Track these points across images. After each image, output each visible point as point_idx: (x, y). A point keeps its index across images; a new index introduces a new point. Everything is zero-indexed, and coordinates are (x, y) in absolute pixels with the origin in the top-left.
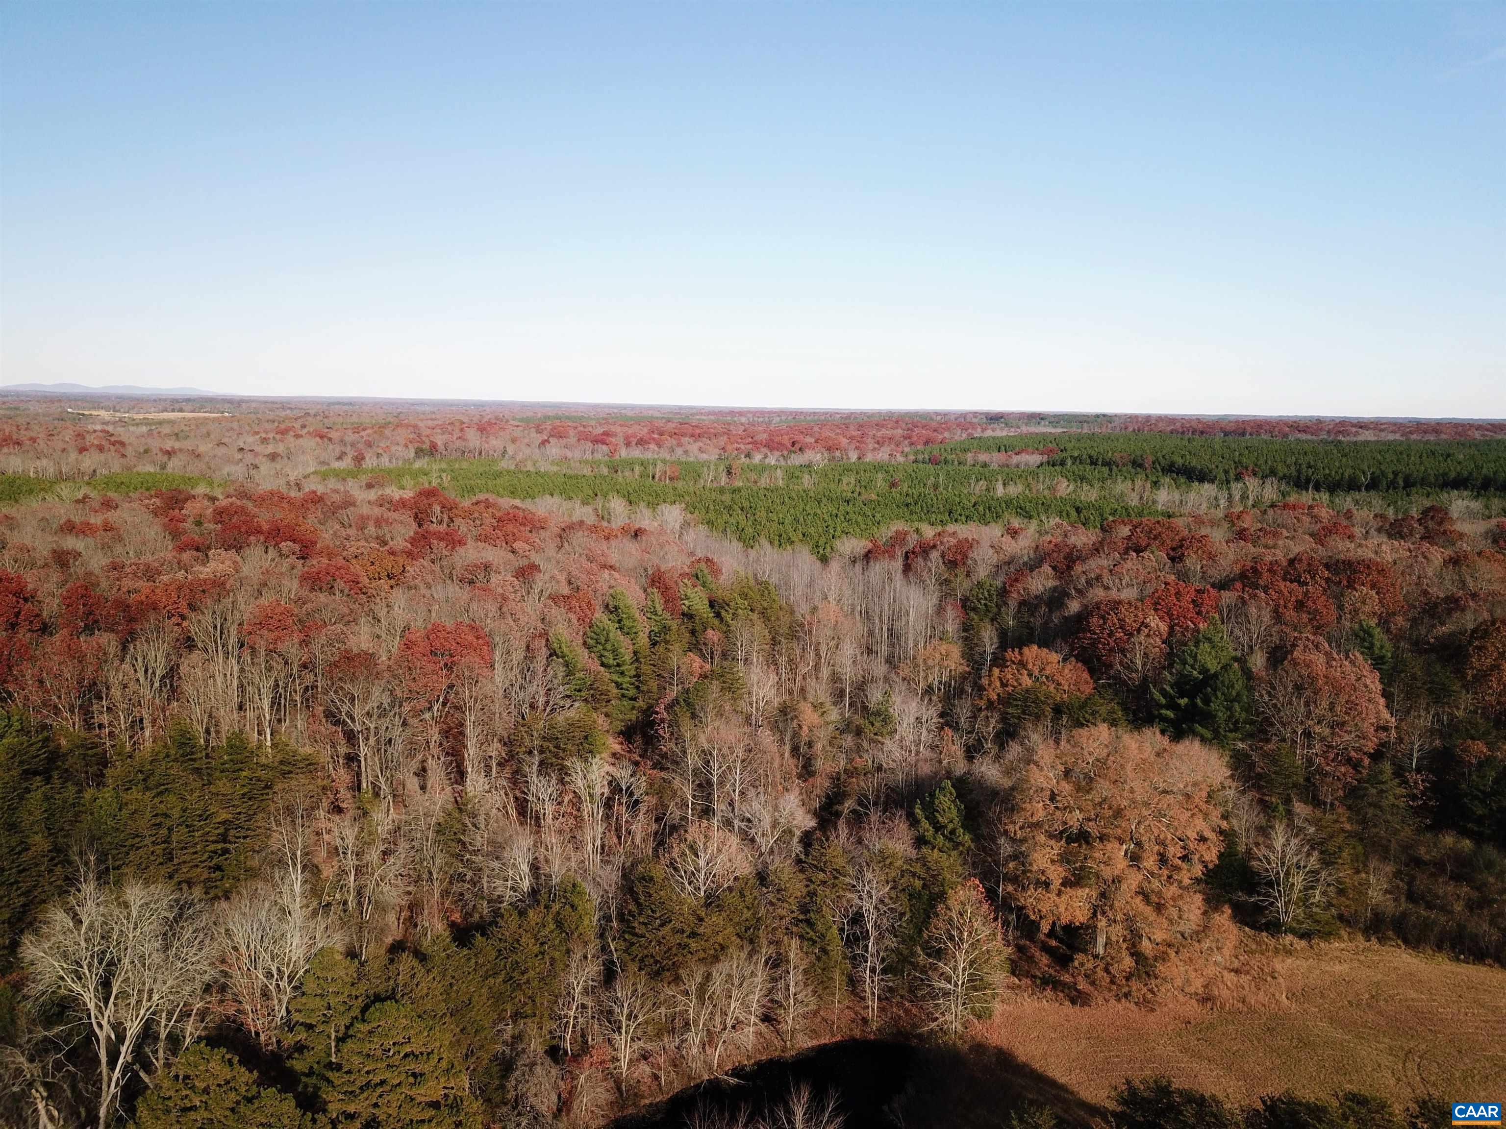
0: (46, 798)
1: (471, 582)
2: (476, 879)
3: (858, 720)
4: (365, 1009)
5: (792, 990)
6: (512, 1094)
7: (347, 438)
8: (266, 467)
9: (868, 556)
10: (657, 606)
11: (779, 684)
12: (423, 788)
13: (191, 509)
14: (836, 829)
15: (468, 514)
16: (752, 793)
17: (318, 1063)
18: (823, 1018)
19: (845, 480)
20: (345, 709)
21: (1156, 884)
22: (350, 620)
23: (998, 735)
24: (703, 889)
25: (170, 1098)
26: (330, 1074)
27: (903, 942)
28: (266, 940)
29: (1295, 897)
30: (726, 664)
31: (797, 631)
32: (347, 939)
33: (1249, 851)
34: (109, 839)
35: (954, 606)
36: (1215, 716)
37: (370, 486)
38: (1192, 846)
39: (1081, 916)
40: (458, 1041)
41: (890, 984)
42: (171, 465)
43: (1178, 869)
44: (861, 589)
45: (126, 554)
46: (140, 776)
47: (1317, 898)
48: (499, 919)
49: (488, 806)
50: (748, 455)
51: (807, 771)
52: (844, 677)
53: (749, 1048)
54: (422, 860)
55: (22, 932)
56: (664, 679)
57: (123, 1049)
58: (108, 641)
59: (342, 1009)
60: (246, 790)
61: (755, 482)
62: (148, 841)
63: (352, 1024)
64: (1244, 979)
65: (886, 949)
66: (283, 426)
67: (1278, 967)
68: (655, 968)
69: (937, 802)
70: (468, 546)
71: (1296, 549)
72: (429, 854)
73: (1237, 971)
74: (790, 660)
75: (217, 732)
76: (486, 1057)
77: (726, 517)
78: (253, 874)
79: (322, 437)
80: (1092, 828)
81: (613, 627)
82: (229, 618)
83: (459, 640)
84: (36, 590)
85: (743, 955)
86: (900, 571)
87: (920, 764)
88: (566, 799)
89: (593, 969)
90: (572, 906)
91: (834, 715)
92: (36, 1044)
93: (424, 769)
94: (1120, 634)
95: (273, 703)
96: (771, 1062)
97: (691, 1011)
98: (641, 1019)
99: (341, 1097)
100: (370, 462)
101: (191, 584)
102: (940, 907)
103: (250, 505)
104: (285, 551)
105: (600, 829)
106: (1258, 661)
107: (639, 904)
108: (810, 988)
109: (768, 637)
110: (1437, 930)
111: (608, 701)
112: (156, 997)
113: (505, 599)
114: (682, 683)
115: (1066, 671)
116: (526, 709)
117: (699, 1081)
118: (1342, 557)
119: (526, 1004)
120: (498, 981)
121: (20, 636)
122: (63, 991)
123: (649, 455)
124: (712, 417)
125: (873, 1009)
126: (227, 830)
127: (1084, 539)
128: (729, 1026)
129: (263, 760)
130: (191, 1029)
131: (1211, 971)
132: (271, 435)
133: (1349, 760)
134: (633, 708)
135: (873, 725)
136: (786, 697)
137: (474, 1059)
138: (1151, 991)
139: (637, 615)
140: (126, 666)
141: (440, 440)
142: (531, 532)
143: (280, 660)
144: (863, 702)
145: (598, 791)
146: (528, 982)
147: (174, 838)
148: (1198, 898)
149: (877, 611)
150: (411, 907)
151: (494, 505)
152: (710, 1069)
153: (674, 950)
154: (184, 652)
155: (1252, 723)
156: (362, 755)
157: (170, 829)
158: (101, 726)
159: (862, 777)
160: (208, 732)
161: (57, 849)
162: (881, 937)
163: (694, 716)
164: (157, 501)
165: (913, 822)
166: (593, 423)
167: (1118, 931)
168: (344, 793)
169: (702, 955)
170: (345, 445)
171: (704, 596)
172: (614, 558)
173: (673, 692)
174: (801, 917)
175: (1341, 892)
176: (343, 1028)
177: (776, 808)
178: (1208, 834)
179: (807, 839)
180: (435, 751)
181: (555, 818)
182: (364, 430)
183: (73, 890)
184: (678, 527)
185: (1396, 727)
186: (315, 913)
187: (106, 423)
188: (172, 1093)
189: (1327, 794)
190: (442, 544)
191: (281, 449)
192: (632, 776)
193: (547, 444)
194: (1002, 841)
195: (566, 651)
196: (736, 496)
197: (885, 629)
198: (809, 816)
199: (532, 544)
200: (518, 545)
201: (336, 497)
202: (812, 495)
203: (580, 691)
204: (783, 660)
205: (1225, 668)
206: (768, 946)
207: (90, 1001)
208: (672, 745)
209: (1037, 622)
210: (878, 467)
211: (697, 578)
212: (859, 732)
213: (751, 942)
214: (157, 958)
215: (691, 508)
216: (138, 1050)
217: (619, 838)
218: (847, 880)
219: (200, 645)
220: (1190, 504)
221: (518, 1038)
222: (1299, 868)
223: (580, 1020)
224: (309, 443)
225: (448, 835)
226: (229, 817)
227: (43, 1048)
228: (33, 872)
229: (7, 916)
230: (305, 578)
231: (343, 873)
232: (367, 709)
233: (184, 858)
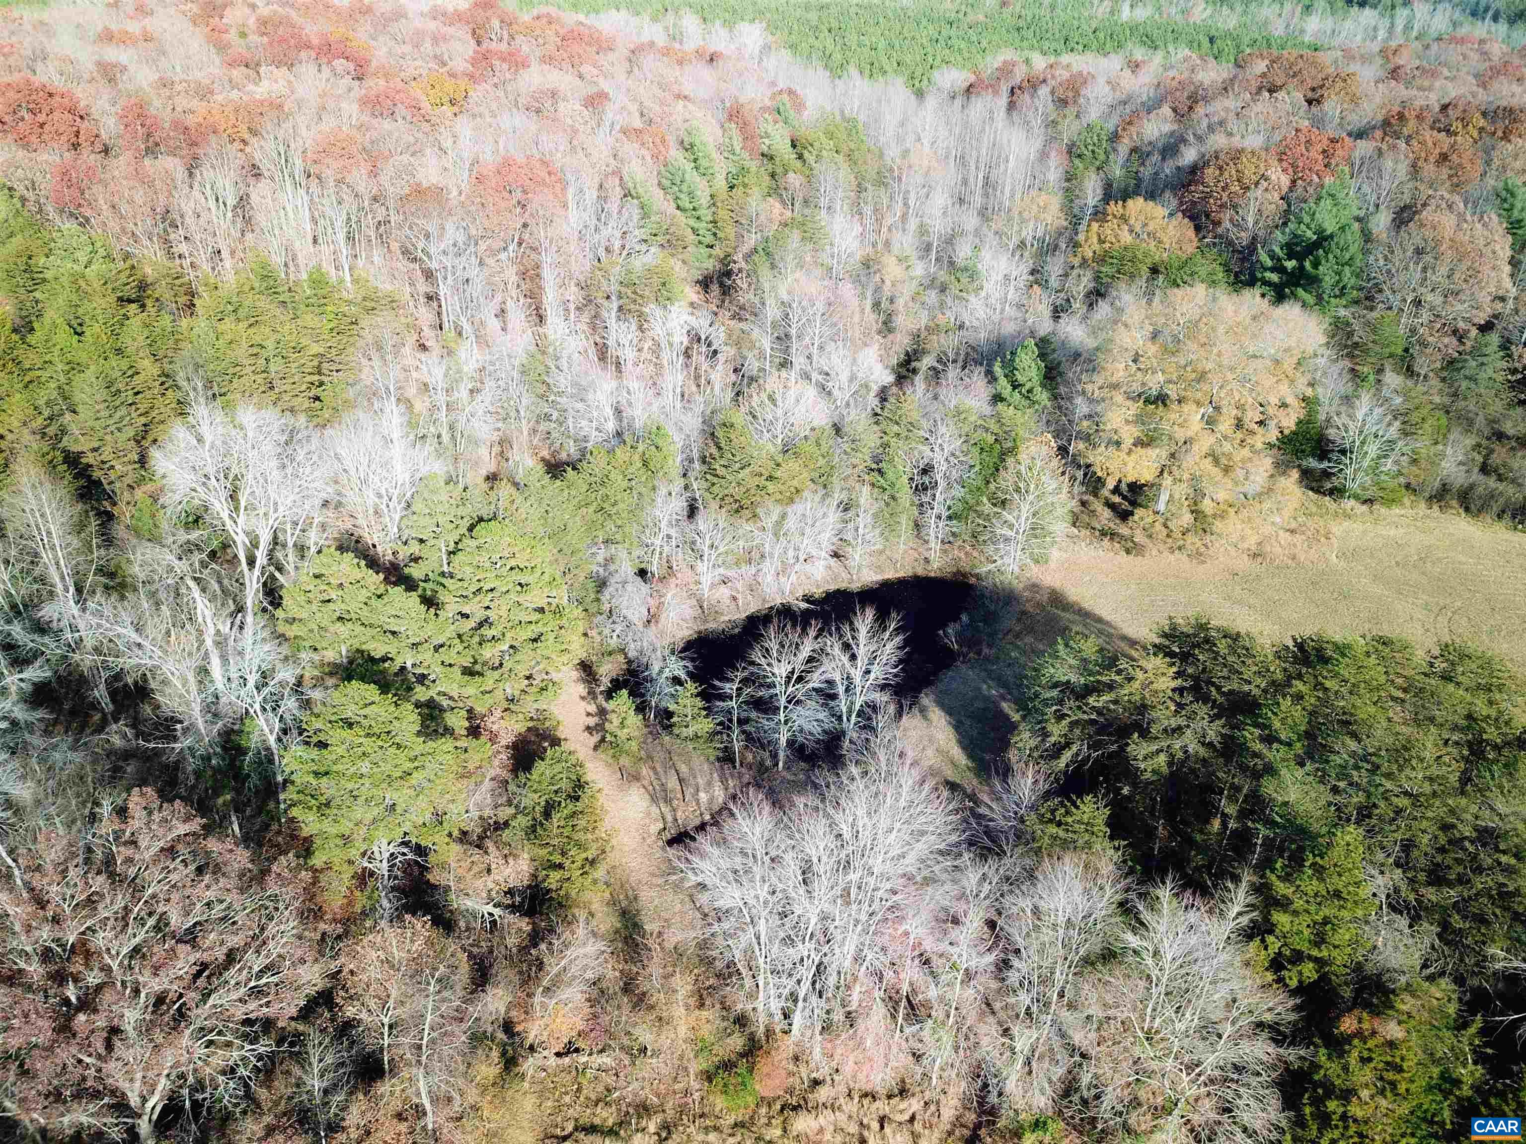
0: (145, 326)
1: (538, 111)
2: (562, 419)
3: (943, 276)
4: (471, 529)
5: (861, 531)
6: (606, 607)
9: (969, 90)
10: (735, 144)
11: (863, 236)
12: (504, 329)
13: (231, 17)
14: (913, 384)
15: (529, 31)
16: (830, 347)
17: (432, 571)
18: (888, 557)
20: (420, 246)
21: (1227, 447)
22: (416, 151)
23: (1088, 295)
24: (780, 437)
27: (970, 492)
28: (373, 466)
29: (1365, 464)
30: (807, 211)
31: (885, 177)
32: (445, 468)
33: (1328, 420)
34: (212, 366)
35: (1059, 152)
36: (1321, 281)
38: (1271, 411)
39: (1146, 475)
40: (557, 559)
41: (954, 529)
43: (1252, 433)
44: (958, 130)
45: (171, 67)
46: (229, 307)
47: (1389, 466)
48: (587, 456)
49: (570, 350)
51: (887, 327)
52: (932, 230)
53: (819, 579)
54: (509, 399)
55: (148, 448)
56: (742, 226)
57: (259, 554)
58: (173, 166)
59: (450, 527)
60: (332, 325)
62: (248, 370)
63: (460, 540)
64: (1298, 539)
65: (953, 498)
67: (1334, 530)
68: (735, 506)
69: (1017, 360)
70: (532, 69)
71: (1453, 92)
72: (516, 393)
73: (1292, 531)
74: (876, 210)
75: (297, 266)
76: (582, 576)
77: (812, 40)
78: (350, 405)
80: (1172, 392)
81: (688, 167)
82: (292, 145)
83: (531, 175)
84: (89, 108)
85: (817, 498)
86: (1004, 109)
87: (1004, 322)
88: (646, 347)
89: (679, 505)
90: (657, 447)
91: (919, 270)
92: (181, 545)
93: (504, 311)
94: (1236, 188)
95: (348, 238)
97: (767, 545)
98: (722, 549)
99: (456, 599)
101: (247, 104)
102: (1010, 461)
103: (293, 14)
104: (340, 69)
105: (680, 377)
106: (1381, 222)
107: (720, 448)
108: (878, 531)
109: (854, 183)
110: (1502, 501)
111: (685, 248)
112: (281, 509)
113: (575, 132)
114: (761, 231)
115: (1171, 227)
116: (602, 252)
117: (773, 604)
118: (1504, 103)
119: (616, 532)
120: (590, 510)
121: (84, 157)
122: (197, 502)
125: (936, 551)
126: (320, 363)
127: (1213, 75)
128: (802, 559)
129: (347, 297)
130: (315, 539)
131: (1267, 530)
133: (1455, 332)
134: (710, 256)
135: (959, 281)
136: (869, 249)
137: (571, 576)
138: (1206, 546)
139: (715, 155)
140: (196, 193)
142: (598, 53)
143: (349, 191)
144: (950, 257)
145: (677, 339)
146: (617, 513)
147: (273, 368)
148: (1268, 463)
149: (974, 155)
150: (501, 443)
151: (558, 20)
152: (783, 595)
153: (753, 492)
154: (252, 181)
155: (1361, 289)
156: (442, 294)
157: (267, 360)
158: (182, 255)
159: (943, 335)
160: (287, 265)
161: (166, 375)
162: (949, 487)
163: (773, 266)
164: (193, 7)
165: (991, 378)
167: (1182, 490)
168: (427, 332)
169: (780, 497)
171: (786, 134)
172: (688, 88)
173: (752, 240)
174: (874, 466)
175: (1414, 461)
176: (452, 544)
177: (854, 362)
178: (1290, 400)
179: (884, 394)
180: (514, 293)
181: (636, 364)
184: (757, 52)
185: (1515, 298)
186: (413, 443)
188: (311, 587)
189: (1422, 365)
190: (505, 66)
192: (710, 326)
194: (1079, 400)
195: (641, 191)
196: (824, 14)
197: (981, 176)
198: (888, 371)
199: (599, 68)
200: (586, 69)
202: (911, 14)
203: (656, 235)
204: (868, 210)
205: (1342, 229)
206: (841, 492)
207: (220, 508)
208: (750, 296)
209: (1146, 172)
211: (779, 112)
212: (943, 289)
213: (825, 487)
214: (276, 475)
215: (772, 27)
216: (271, 555)
217: (699, 386)
218: (922, 433)
219: (266, 174)
220: (1344, 34)
221: (610, 560)
222: (1376, 436)
223: (666, 548)
225: (533, 376)
226: (321, 350)
227: (189, 549)
228: (148, 394)
229: (132, 434)
230: (364, 102)
231: (434, 408)
232: (442, 247)
233: (285, 387)
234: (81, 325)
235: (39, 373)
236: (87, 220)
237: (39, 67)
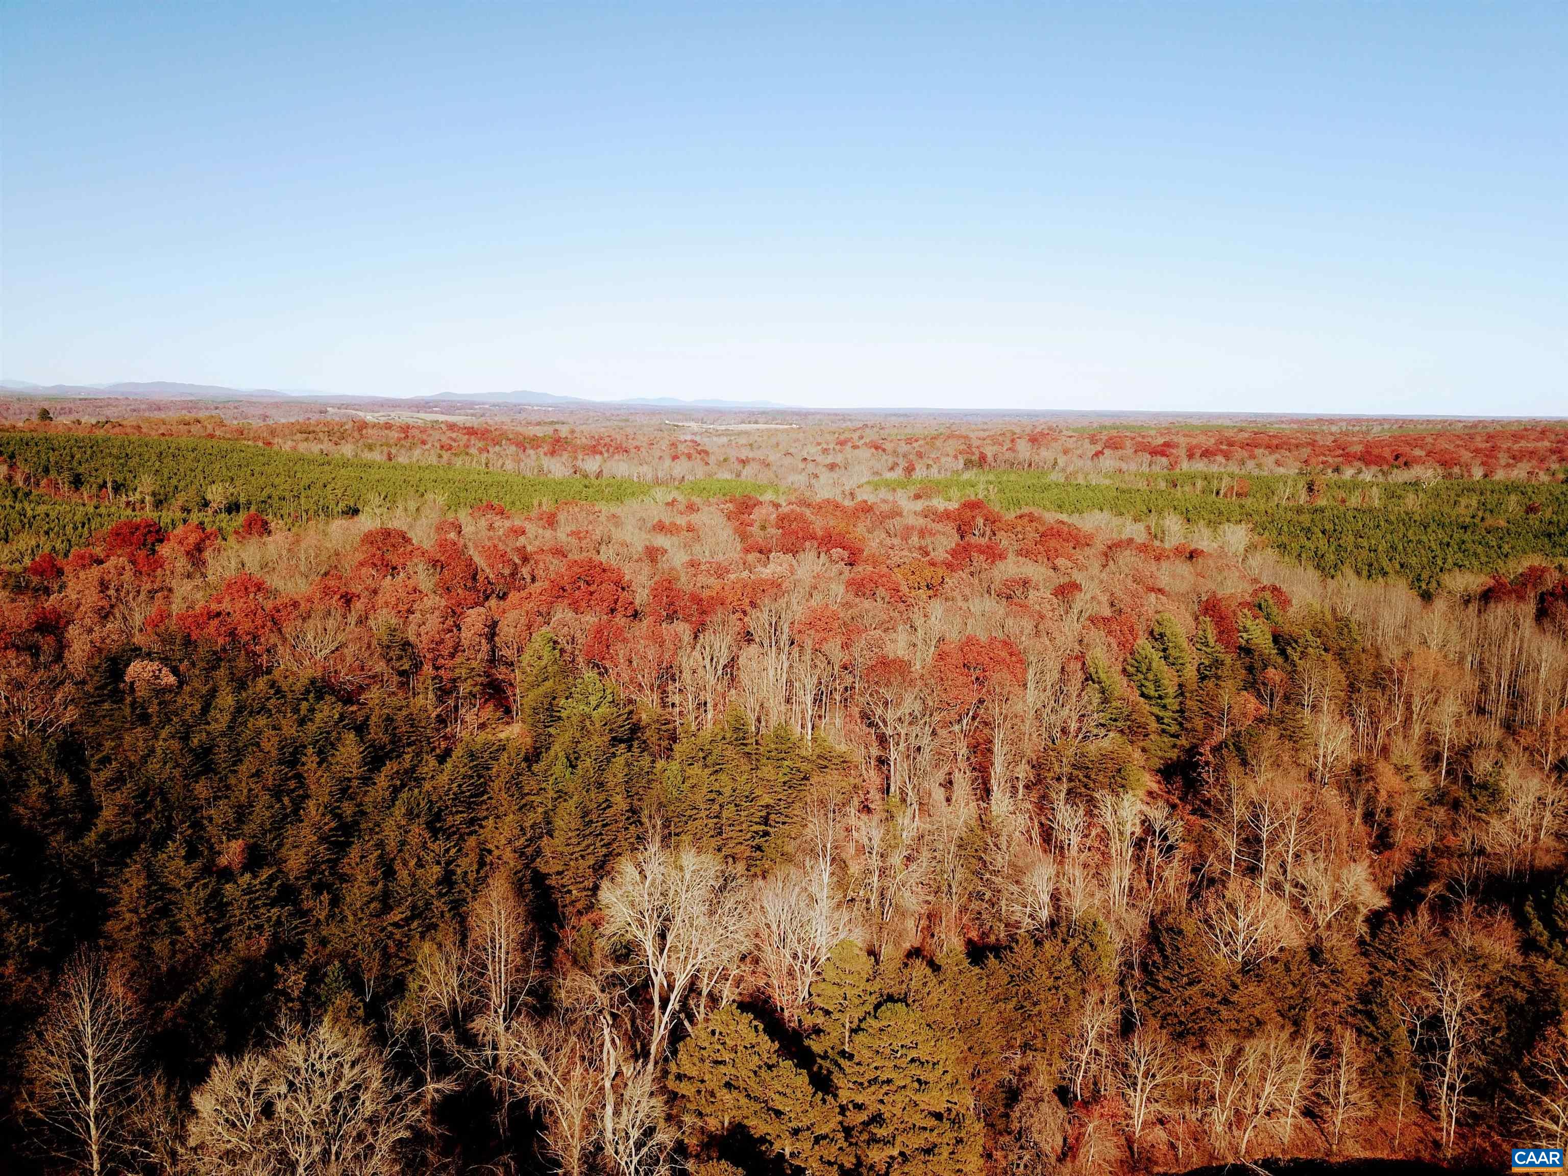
0: (628, 764)
1: (1009, 597)
2: (995, 899)
3: (1456, 791)
4: (877, 1007)
5: (1343, 1088)
6: (1016, 1125)
7: (900, 450)
8: (826, 477)
9: (1487, 596)
10: (1209, 636)
11: (1354, 738)
12: (948, 800)
13: (757, 515)
14: (1414, 914)
15: (1011, 528)
16: (1309, 858)
17: (832, 1048)
18: (1381, 1129)
19: (1463, 501)
20: (879, 712)
22: (888, 627)
24: (1241, 954)
25: (705, 1049)
26: (841, 1061)
27: (1496, 1062)
28: (794, 923)
30: (1287, 709)
31: (1383, 679)
32: (868, 937)
34: (672, 808)
37: (917, 497)
40: (966, 1058)
41: (1474, 1109)
42: (744, 473)
44: (1474, 635)
45: (702, 552)
46: (701, 754)
48: (1014, 945)
49: (1012, 828)
50: (1337, 470)
51: (1382, 842)
52: (1441, 739)
53: (1286, 1141)
54: (943, 872)
55: (602, 878)
56: (1212, 719)
57: (672, 997)
58: (683, 629)
59: (857, 1001)
60: (787, 779)
61: (1343, 501)
62: (703, 814)
63: (865, 1018)
65: (1471, 1066)
66: (842, 437)
68: (1179, 1029)
69: (1556, 901)
70: (1009, 561)
72: (949, 867)
74: (1371, 713)
75: (767, 721)
76: (992, 1081)
77: (1303, 541)
78: (788, 858)
79: (877, 448)
81: (1156, 656)
82: (783, 616)
83: (992, 655)
84: (631, 581)
85: (1285, 1035)
86: (1532, 615)
87: (1539, 853)
88: (1093, 833)
89: (1110, 1016)
90: (1091, 945)
91: (1424, 782)
92: (607, 977)
93: (951, 782)
95: (815, 700)
96: (1311, 1162)
97: (1217, 1084)
98: (1159, 1079)
99: (851, 1085)
100: (920, 473)
101: (753, 582)
102: (1550, 1031)
103: (808, 512)
104: (836, 556)
105: (1127, 872)
107: (1165, 957)
108: (1366, 1092)
109: (1345, 683)
111: (1146, 735)
112: (700, 956)
113: (1042, 617)
114: (1232, 724)
116: (1057, 733)
117: (1223, 1163)
119: (1035, 1037)
120: (1008, 1007)
121: (617, 620)
122: (629, 936)
123: (1214, 469)
124: (1295, 426)
125: (1448, 1134)
126: (768, 814)
128: (1262, 1110)
129: (804, 753)
130: (728, 993)
132: (831, 446)
134: (1174, 746)
135: (1475, 799)
136: (1363, 754)
137: (979, 1081)
139: (1185, 644)
140: (696, 654)
141: (989, 451)
142: (1074, 548)
143: (823, 659)
144: (1465, 771)
145: (1128, 829)
146: (1040, 1014)
147: (725, 814)
149: (1495, 661)
150: (929, 916)
151: (1039, 519)
152: (1237, 1153)
153: (1202, 1013)
154: (744, 644)
156: (892, 759)
157: (721, 806)
158: (673, 705)
159: (1455, 859)
160: (759, 720)
161: (633, 811)
162: (1463, 1052)
163: (1244, 763)
164: (730, 506)
165: (1522, 922)
166: (1153, 433)
168: (875, 795)
169: (1234, 1026)
170: (897, 456)
171: (1266, 629)
172: (1164, 581)
173: (1222, 733)
174: (1360, 1007)
176: (856, 1021)
177: (1338, 879)
179: (1376, 919)
180: (963, 765)
181: (1080, 851)
182: (916, 441)
183: (641, 848)
184: (1241, 549)
186: (839, 905)
187: (694, 434)
188: (706, 1044)
190: (982, 557)
191: (839, 459)
192: (1167, 818)
193: (1101, 457)
195: (1103, 676)
196: (1317, 517)
197: (1504, 686)
198: (1380, 894)
199: (1075, 562)
200: (1061, 562)
201: (885, 507)
202: (1417, 517)
203: (1115, 720)
204: (1362, 711)
206: (1315, 1032)
207: (649, 947)
208: (1216, 792)
210: (1510, 488)
211: (1260, 608)
212: (1455, 807)
213: (1296, 1023)
214: (702, 921)
215: (1259, 528)
216: (684, 1002)
217: (1150, 882)
218: (1425, 975)
219: (757, 640)
221: (1026, 1069)
223: (1093, 1066)
224: (865, 453)
225: (970, 851)
226: (771, 802)
227: (612, 982)
228: (614, 827)
229: (592, 862)
230: (850, 583)
231: (868, 872)
232: (899, 714)
233: (731, 834)
234: (576, 759)
235: (533, 798)
236: (606, 671)
237: (603, 548)
